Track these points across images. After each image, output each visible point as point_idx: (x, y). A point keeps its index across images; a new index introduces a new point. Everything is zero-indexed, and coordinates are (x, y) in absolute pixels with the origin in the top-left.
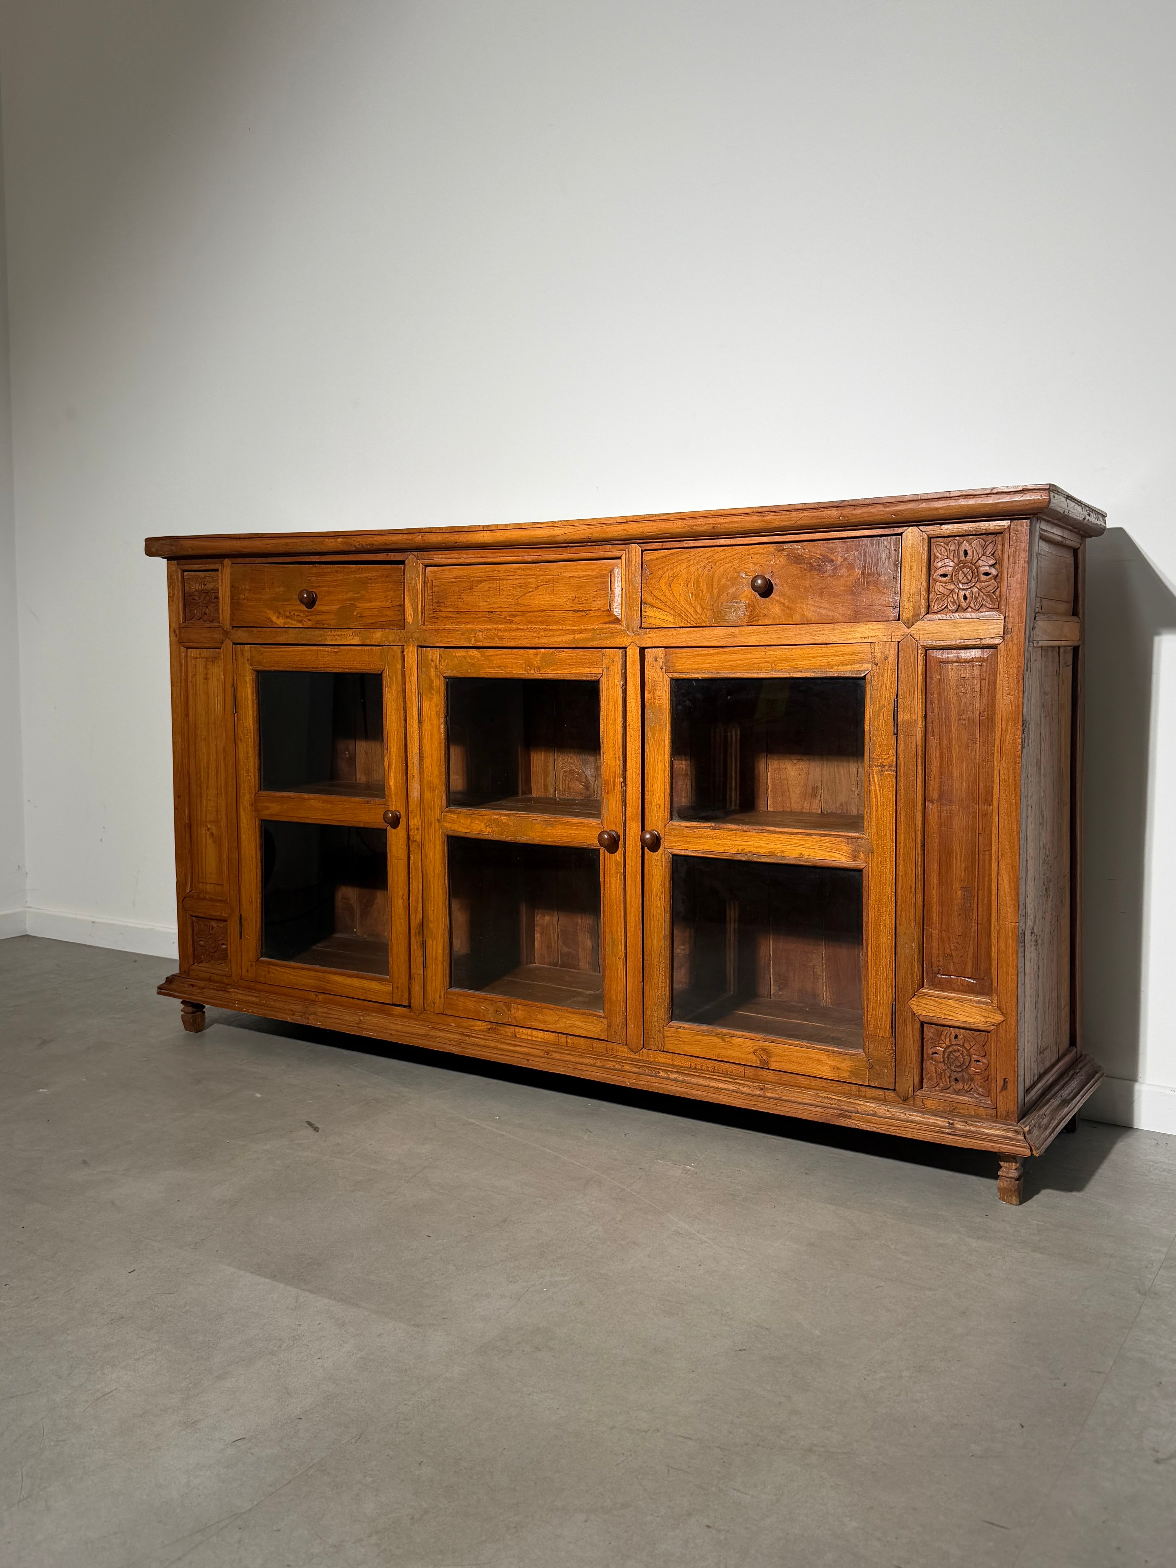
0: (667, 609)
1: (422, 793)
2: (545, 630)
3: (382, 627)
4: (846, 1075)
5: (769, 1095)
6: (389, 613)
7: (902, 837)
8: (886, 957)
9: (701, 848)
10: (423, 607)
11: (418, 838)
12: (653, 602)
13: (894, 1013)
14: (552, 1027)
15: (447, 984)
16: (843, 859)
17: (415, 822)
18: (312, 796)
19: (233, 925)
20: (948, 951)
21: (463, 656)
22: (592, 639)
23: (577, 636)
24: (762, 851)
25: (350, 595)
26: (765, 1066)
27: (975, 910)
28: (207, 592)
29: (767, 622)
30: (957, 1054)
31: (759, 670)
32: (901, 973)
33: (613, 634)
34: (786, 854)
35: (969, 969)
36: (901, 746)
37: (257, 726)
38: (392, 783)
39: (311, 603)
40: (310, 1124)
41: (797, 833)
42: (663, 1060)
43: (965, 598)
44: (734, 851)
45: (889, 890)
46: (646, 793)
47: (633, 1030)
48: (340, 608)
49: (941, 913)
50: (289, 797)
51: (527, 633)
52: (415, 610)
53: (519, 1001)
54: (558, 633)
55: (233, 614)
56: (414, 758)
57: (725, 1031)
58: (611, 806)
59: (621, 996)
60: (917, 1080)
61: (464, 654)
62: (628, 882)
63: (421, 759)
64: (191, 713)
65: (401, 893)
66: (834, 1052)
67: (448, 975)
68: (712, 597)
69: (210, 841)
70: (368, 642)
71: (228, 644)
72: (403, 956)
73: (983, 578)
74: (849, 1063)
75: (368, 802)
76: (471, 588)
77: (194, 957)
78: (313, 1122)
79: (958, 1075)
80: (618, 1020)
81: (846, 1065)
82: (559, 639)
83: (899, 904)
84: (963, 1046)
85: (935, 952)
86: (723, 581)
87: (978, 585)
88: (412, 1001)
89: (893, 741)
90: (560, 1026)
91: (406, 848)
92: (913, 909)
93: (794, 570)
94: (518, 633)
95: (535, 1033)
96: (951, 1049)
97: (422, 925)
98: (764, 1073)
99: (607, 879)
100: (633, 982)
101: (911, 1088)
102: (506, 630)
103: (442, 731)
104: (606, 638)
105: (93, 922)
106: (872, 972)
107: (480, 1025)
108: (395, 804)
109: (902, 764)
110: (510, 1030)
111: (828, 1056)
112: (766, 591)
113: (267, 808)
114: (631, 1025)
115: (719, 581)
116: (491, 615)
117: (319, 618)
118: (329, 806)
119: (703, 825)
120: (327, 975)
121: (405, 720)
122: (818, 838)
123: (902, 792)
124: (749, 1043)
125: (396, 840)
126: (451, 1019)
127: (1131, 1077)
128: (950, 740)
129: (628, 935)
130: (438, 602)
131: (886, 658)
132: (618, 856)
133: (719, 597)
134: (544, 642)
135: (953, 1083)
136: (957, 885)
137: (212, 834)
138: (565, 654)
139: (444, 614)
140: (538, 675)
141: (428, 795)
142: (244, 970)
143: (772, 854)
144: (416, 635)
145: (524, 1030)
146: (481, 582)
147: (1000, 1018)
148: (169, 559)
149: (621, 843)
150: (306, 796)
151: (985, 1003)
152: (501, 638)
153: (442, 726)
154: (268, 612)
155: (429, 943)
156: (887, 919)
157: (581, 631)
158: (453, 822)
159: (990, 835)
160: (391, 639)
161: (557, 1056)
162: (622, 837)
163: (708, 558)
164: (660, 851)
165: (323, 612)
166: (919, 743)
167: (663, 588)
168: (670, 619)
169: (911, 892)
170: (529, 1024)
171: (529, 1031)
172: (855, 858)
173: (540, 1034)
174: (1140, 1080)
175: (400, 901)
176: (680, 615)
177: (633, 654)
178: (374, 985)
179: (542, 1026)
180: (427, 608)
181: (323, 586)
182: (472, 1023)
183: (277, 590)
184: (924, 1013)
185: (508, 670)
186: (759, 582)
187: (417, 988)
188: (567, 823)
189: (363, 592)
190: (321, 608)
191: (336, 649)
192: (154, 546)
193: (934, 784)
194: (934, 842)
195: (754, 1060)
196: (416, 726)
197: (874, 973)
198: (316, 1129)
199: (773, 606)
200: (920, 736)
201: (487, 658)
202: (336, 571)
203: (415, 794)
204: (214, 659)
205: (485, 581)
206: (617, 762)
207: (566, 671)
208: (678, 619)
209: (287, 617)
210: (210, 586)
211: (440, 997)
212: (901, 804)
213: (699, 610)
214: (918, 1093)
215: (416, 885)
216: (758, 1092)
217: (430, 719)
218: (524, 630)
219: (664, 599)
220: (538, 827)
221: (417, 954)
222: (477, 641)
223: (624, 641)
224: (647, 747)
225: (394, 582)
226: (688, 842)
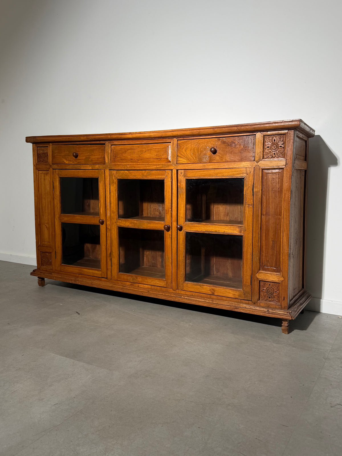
0: (185, 158)
1: (110, 214)
2: (148, 164)
3: (98, 164)
4: (237, 296)
5: (214, 302)
6: (100, 160)
7: (254, 226)
8: (249, 261)
9: (194, 230)
10: (111, 158)
11: (109, 228)
12: (181, 156)
13: (251, 278)
14: (150, 284)
15: (118, 271)
16: (237, 232)
17: (108, 223)
18: (77, 215)
19: (53, 254)
20: (268, 260)
21: (123, 173)
22: (162, 167)
23: (157, 166)
24: (213, 230)
25: (88, 154)
26: (213, 294)
27: (276, 247)
28: (44, 153)
29: (215, 162)
30: (270, 290)
31: (212, 176)
32: (254, 266)
33: (168, 166)
34: (220, 231)
35: (274, 265)
36: (255, 199)
37: (60, 194)
38: (101, 211)
39: (76, 156)
40: (77, 312)
41: (223, 225)
42: (183, 293)
43: (274, 154)
44: (204, 231)
45: (250, 242)
46: (178, 213)
47: (174, 284)
48: (85, 158)
49: (266, 248)
50: (70, 216)
51: (142, 165)
52: (108, 159)
53: (140, 276)
54: (152, 165)
55: (52, 160)
56: (108, 204)
57: (201, 284)
58: (168, 218)
59: (171, 274)
60: (258, 298)
61: (123, 172)
62: (173, 240)
63: (110, 204)
64: (40, 190)
65: (104, 244)
66: (234, 290)
67: (118, 268)
68: (198, 154)
69: (46, 229)
70: (94, 168)
71: (51, 169)
72: (105, 263)
73: (280, 148)
74: (238, 293)
75: (94, 217)
76: (125, 152)
77: (42, 264)
78: (78, 312)
79: (270, 296)
80: (170, 281)
81: (237, 293)
82: (152, 167)
83: (253, 246)
84: (272, 287)
85: (264, 260)
86: (202, 149)
87: (278, 150)
88: (108, 276)
89: (252, 197)
90: (152, 283)
91: (106, 231)
92: (257, 247)
93: (223, 146)
94: (140, 166)
95: (145, 285)
96: (268, 288)
97: (111, 254)
98: (213, 296)
99: (166, 240)
100: (174, 270)
101: (256, 300)
102: (136, 165)
103: (117, 195)
104: (166, 167)
105: (11, 255)
106: (245, 266)
107: (128, 283)
108: (103, 218)
109: (255, 204)
110: (137, 285)
111: (232, 291)
112: (215, 152)
113: (63, 219)
114: (173, 283)
115: (200, 149)
116: (132, 160)
117: (79, 161)
118: (82, 218)
119: (195, 223)
120: (82, 269)
121: (105, 192)
122: (230, 226)
123: (255, 212)
124: (208, 287)
125: (103, 228)
126: (119, 282)
127: (320, 298)
128: (269, 197)
129: (173, 256)
130: (115, 156)
131: (250, 172)
132: (170, 232)
133: (200, 154)
134: (148, 168)
135: (269, 298)
136: (270, 240)
137: (47, 227)
138: (154, 172)
139: (117, 160)
140: (146, 178)
141: (112, 215)
142: (57, 268)
143: (216, 231)
144: (109, 166)
145: (141, 285)
146: (128, 150)
147: (282, 279)
148: (33, 143)
149: (171, 229)
150: (75, 215)
151: (278, 275)
152: (134, 167)
153: (117, 194)
154: (63, 159)
155: (113, 259)
156: (250, 250)
157: (159, 165)
158: (120, 223)
159: (281, 225)
160: (101, 167)
161: (151, 292)
162: (171, 227)
163: (197, 142)
164: (182, 231)
165: (80, 159)
166: (260, 198)
167: (184, 151)
168: (186, 161)
169: (257, 242)
170: (143, 283)
171: (143, 285)
172: (240, 232)
173: (146, 286)
174: (322, 298)
175: (104, 247)
176: (188, 160)
177: (174, 172)
178: (96, 272)
179: (147, 283)
180: (112, 158)
181: (81, 151)
182: (126, 283)
183: (66, 153)
184: (260, 278)
185: (137, 177)
186: (213, 149)
187: (109, 273)
188: (155, 223)
189: (92, 153)
190: (79, 158)
191: (84, 171)
192: (29, 140)
193: (264, 210)
194: (264, 227)
195: (210, 293)
196: (109, 194)
197: (246, 266)
198: (79, 314)
199: (217, 157)
200: (260, 196)
201: (130, 173)
202: (84, 147)
203: (108, 214)
204: (47, 174)
205: (130, 150)
206: (170, 204)
207: (154, 177)
208: (188, 161)
209: (69, 161)
210: (45, 152)
211: (116, 275)
212: (254, 216)
213: (194, 158)
214: (258, 301)
215: (109, 242)
216: (211, 302)
217: (113, 192)
218: (141, 164)
219: (184, 155)
220: (146, 224)
221: (109, 263)
222: (127, 168)
223: (172, 168)
224: (178, 200)
225: (102, 150)
226: (191, 228)
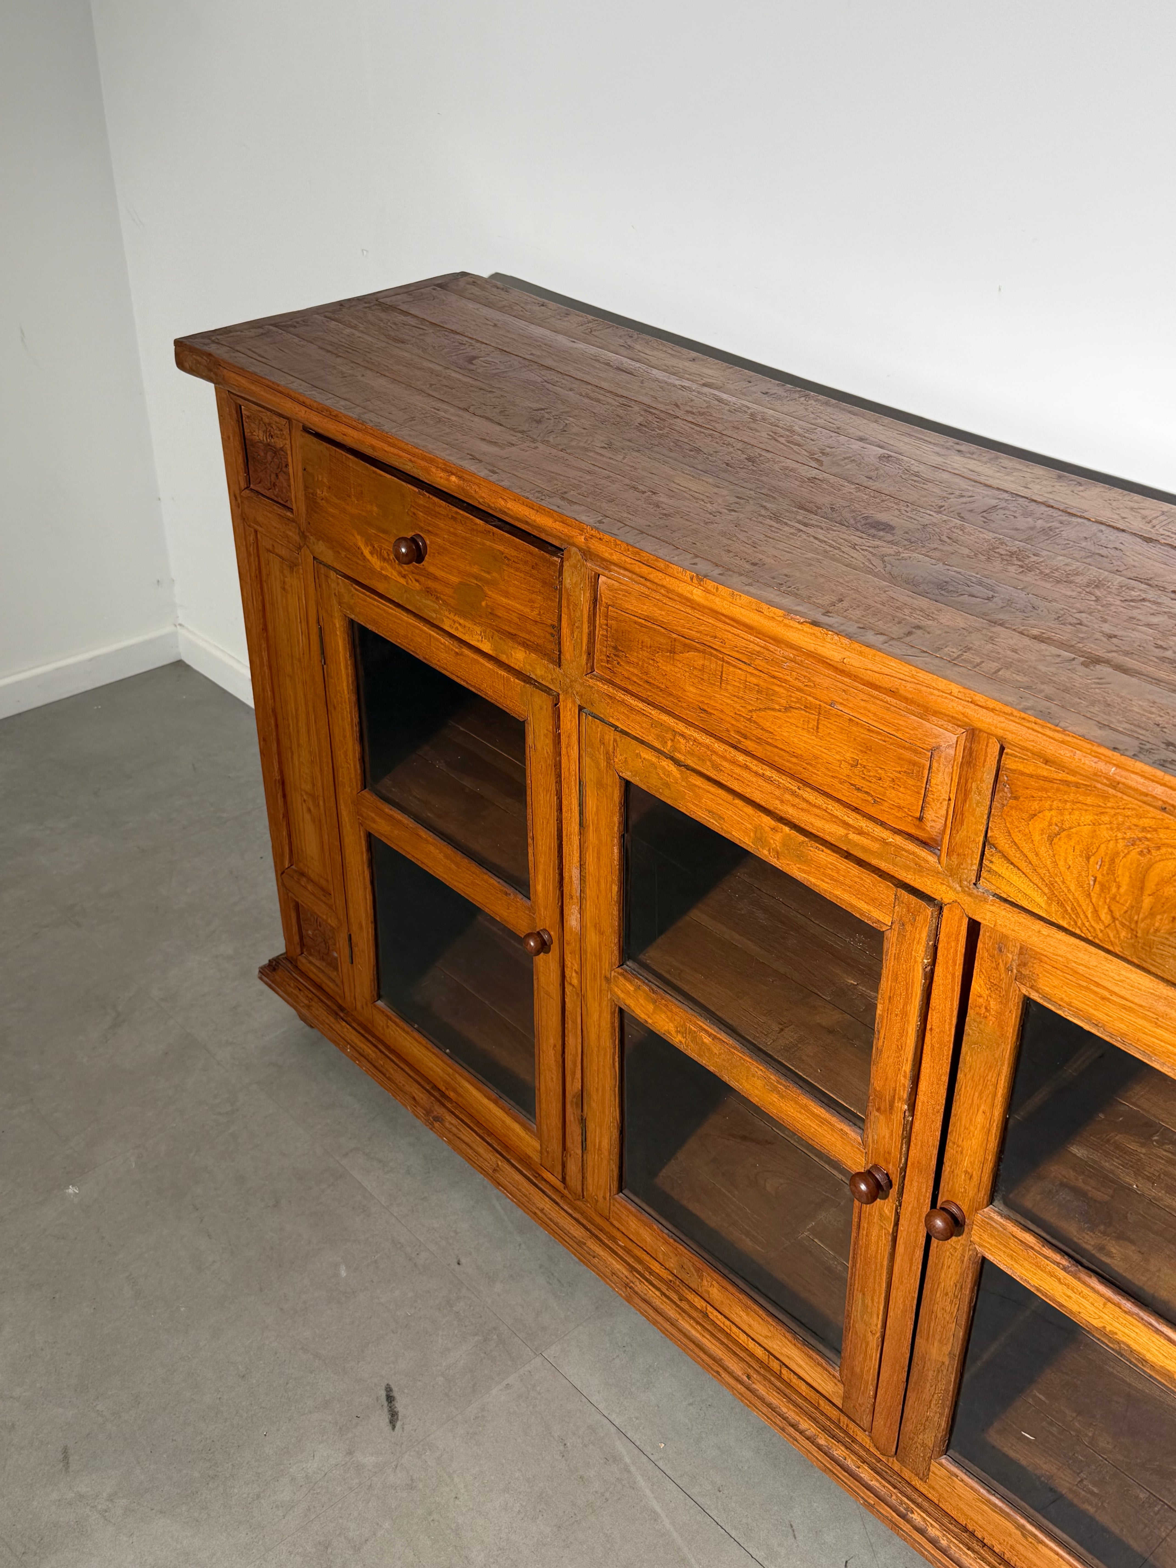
0: (1036, 879)
1: (582, 926)
2: (793, 793)
3: (526, 645)
6: (534, 629)
10: (591, 643)
11: (575, 982)
12: (1012, 852)
14: (761, 1339)
15: (614, 1188)
17: (572, 961)
19: (342, 942)
21: (650, 761)
22: (880, 856)
23: (852, 836)
25: (475, 570)
28: (272, 450)
33: (920, 869)
37: (354, 698)
38: (540, 887)
39: (418, 553)
40: (387, 1398)
44: (1096, 1323)
46: (949, 1143)
47: (883, 1426)
48: (461, 583)
50: (399, 822)
51: (761, 782)
52: (578, 643)
53: (715, 1275)
54: (817, 811)
55: (307, 505)
56: (573, 872)
58: (883, 1130)
59: (871, 1376)
61: (654, 759)
62: (900, 1249)
63: (582, 879)
64: (270, 628)
65: (552, 1041)
67: (615, 1178)
68: (1138, 905)
69: (307, 817)
70: (503, 658)
71: (308, 554)
72: (555, 1119)
75: (506, 894)
76: (673, 651)
80: (862, 1399)
82: (817, 823)
88: (568, 1178)
91: (559, 987)
94: (745, 774)
97: (582, 1097)
99: (864, 1224)
103: (615, 856)
104: (907, 868)
107: (657, 1268)
108: (546, 919)
110: (700, 1301)
113: (374, 821)
114: (880, 1418)
115: (1159, 886)
117: (430, 584)
118: (453, 866)
119: (1046, 1253)
120: (457, 1076)
121: (560, 809)
125: (545, 969)
126: (617, 1235)
129: (891, 1313)
130: (615, 647)
132: (885, 1207)
133: (1152, 916)
134: (790, 812)
137: (309, 810)
138: (826, 856)
139: (625, 673)
140: (775, 863)
141: (592, 934)
142: (359, 1004)
144: (578, 688)
146: (690, 648)
148: (215, 383)
149: (894, 1191)
152: (715, 766)
153: (616, 850)
154: (359, 537)
155: (591, 1126)
157: (860, 832)
158: (626, 992)
160: (539, 672)
162: (896, 1184)
163: (1144, 829)
164: (962, 1240)
165: (435, 578)
167: (1036, 837)
168: (1041, 900)
170: (728, 1314)
175: (551, 1051)
176: (1061, 904)
177: (955, 924)
178: (517, 1127)
180: (597, 646)
181: (436, 535)
182: (646, 1256)
185: (726, 826)
187: (573, 1168)
189: (495, 575)
190: (432, 569)
191: (457, 646)
192: (187, 358)
196: (575, 827)
201: (692, 787)
202: (454, 518)
203: (573, 921)
205: (696, 650)
206: (900, 1078)
207: (825, 886)
208: (1054, 907)
209: (385, 559)
210: (279, 443)
211: (604, 1198)
213: (1104, 915)
215: (573, 1042)
217: (597, 830)
218: (756, 773)
219: (1034, 860)
220: (759, 1083)
221: (574, 1129)
222: (675, 749)
223: (942, 891)
224: (960, 1076)
225: (544, 583)
226: (1012, 1257)
